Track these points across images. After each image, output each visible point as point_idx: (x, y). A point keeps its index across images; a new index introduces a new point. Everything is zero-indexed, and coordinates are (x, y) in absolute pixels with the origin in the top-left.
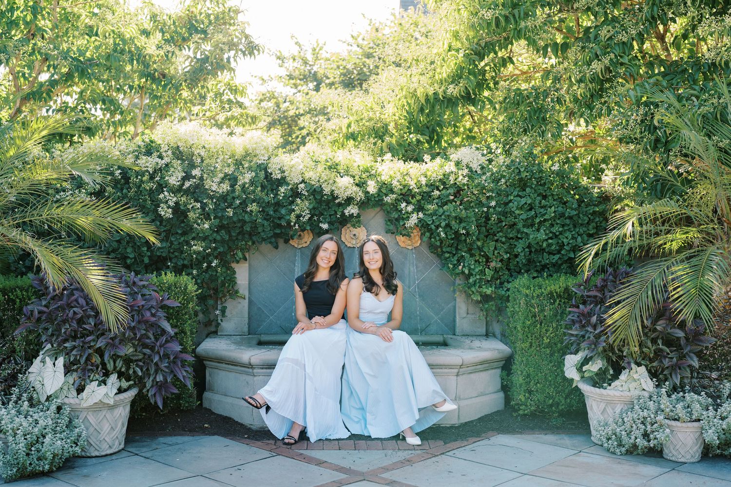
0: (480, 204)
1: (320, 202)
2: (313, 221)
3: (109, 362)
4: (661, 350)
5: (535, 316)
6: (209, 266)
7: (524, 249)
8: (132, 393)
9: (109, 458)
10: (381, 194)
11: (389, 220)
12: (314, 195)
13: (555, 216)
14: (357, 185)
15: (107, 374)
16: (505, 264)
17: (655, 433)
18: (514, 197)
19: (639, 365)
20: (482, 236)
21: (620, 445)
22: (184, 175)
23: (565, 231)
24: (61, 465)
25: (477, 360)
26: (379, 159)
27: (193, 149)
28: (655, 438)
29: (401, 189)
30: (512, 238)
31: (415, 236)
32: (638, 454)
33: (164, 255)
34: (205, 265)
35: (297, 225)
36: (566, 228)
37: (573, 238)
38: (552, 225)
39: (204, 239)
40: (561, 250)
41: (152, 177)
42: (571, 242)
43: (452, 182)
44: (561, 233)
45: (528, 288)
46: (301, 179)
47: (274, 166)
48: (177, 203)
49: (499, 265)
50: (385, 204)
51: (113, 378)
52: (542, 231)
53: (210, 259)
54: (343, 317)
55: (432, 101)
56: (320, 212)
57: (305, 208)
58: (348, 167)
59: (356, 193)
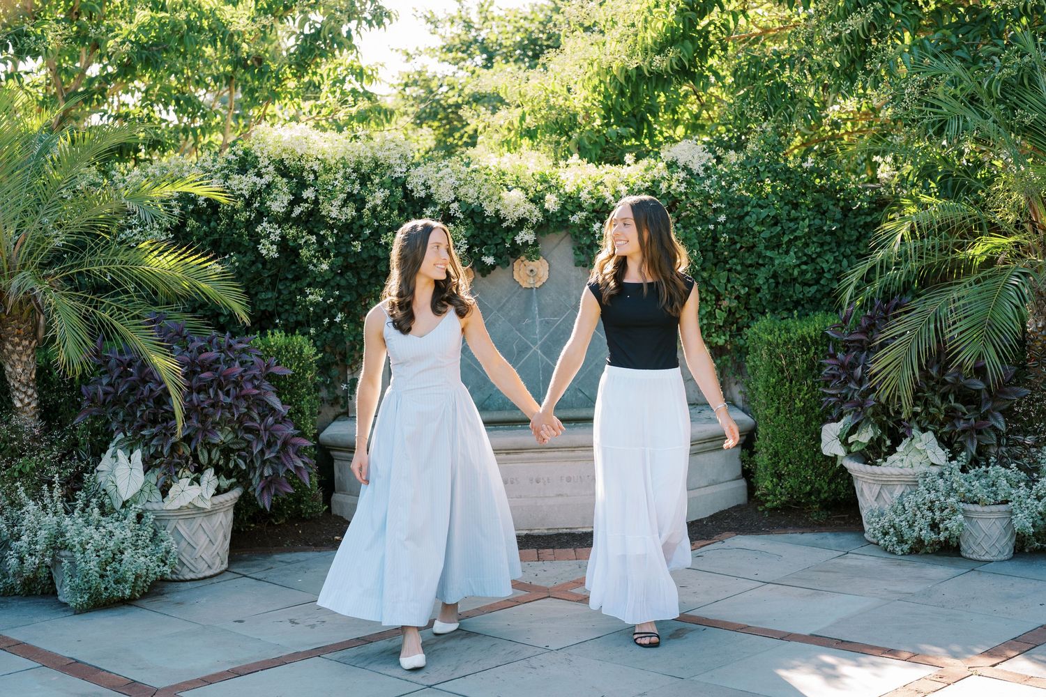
0: (705, 220)
1: (481, 227)
2: (473, 254)
3: (202, 454)
4: (954, 410)
5: (783, 372)
6: (332, 323)
7: (768, 281)
8: (235, 494)
9: (208, 581)
10: (565, 211)
11: (579, 248)
12: (472, 219)
13: (810, 232)
14: (532, 201)
15: (200, 470)
16: (743, 302)
17: (946, 522)
18: (753, 207)
19: (924, 430)
20: (708, 265)
21: (901, 541)
22: (292, 198)
23: (825, 252)
24: (146, 590)
25: (704, 435)
26: (562, 163)
27: (303, 162)
28: (947, 529)
29: (593, 204)
30: (751, 266)
32: (927, 553)
33: (270, 309)
34: (326, 320)
36: (826, 248)
37: (837, 261)
38: (806, 245)
39: (324, 285)
40: (821, 279)
41: (248, 203)
42: (833, 267)
43: (664, 191)
44: (819, 255)
45: (771, 332)
46: (453, 197)
47: (415, 180)
48: (283, 237)
49: (735, 304)
50: (571, 226)
51: (209, 474)
52: (792, 253)
53: (333, 311)
55: (634, 79)
56: (481, 240)
57: (460, 236)
58: (518, 177)
59: (531, 212)
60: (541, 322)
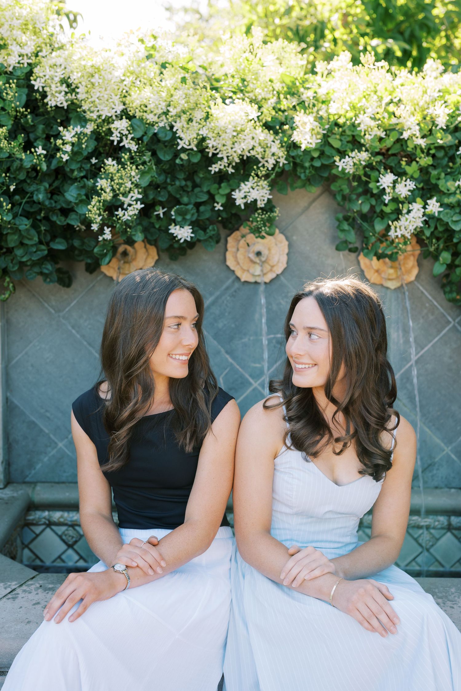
1: (170, 169)
2: (153, 220)
10: (328, 149)
11: (346, 218)
12: (154, 154)
14: (267, 126)
29: (381, 139)
31: (406, 258)
35: (107, 231)
46: (119, 108)
47: (49, 73)
50: (334, 178)
54: (225, 523)
56: (170, 195)
57: (129, 185)
58: (243, 80)
59: (265, 147)
60: (270, 341)
